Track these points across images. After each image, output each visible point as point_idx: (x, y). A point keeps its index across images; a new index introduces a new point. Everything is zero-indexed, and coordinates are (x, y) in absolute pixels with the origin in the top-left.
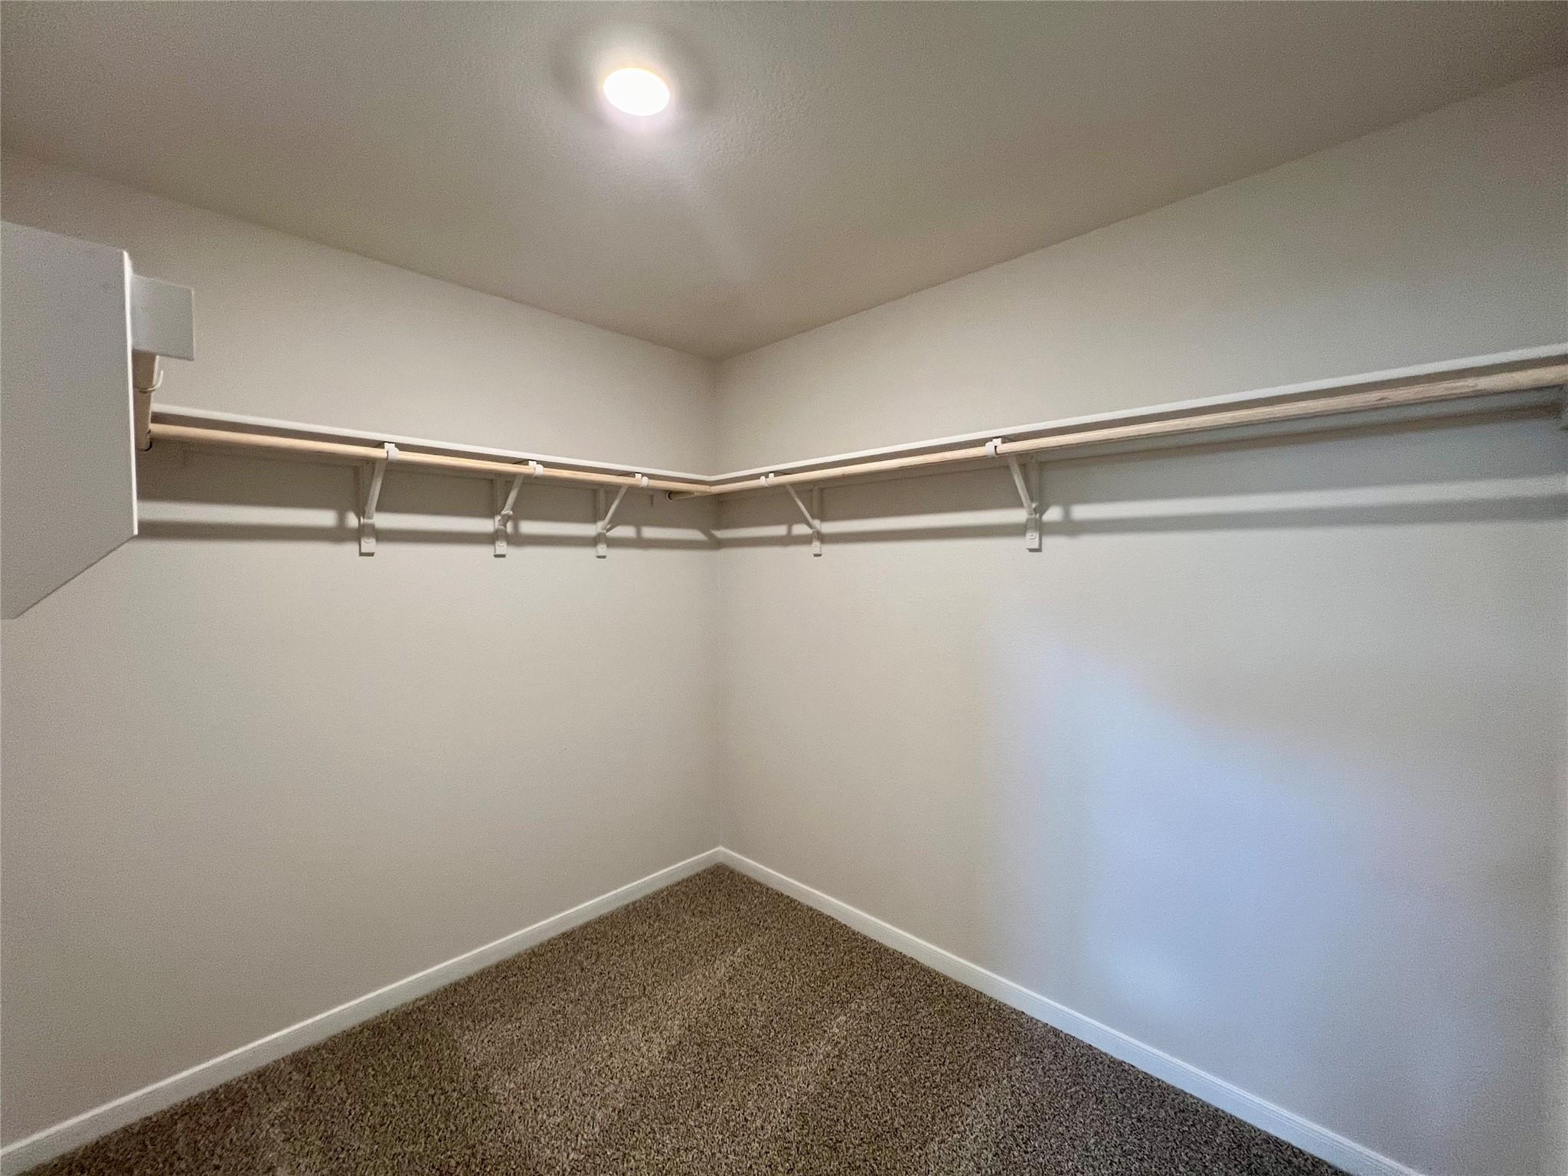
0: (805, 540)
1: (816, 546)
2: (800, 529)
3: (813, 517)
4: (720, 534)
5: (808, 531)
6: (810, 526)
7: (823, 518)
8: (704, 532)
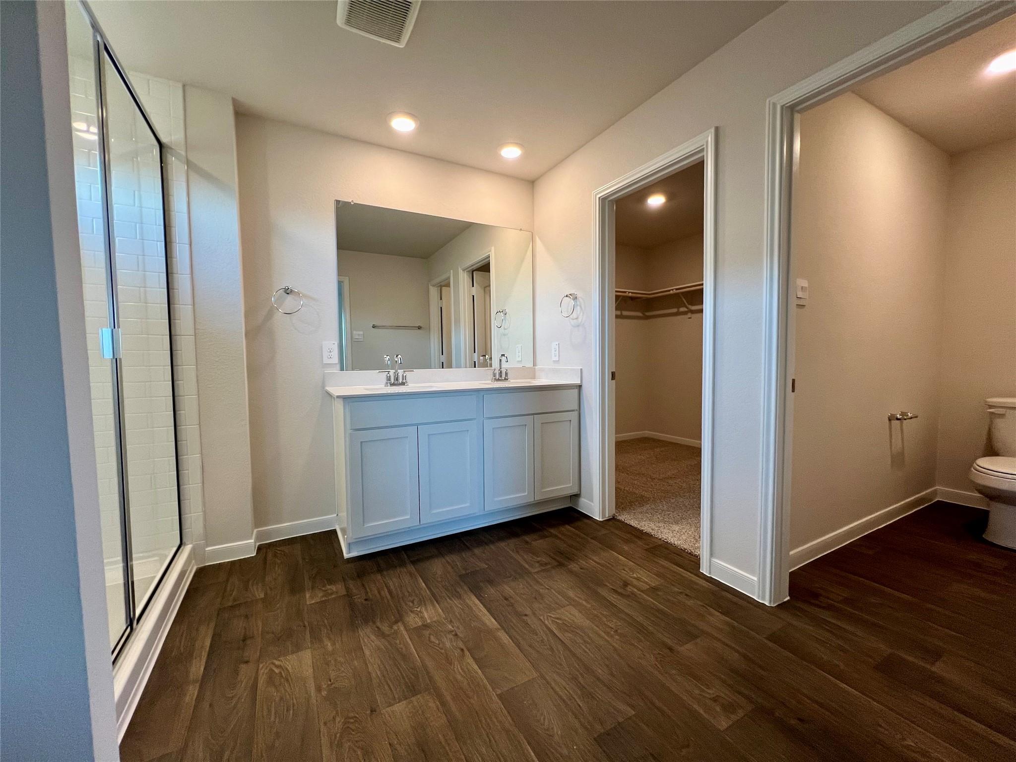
0: (685, 313)
1: (689, 315)
2: (682, 309)
3: (689, 305)
4: (647, 314)
5: (686, 310)
6: (688, 308)
7: (692, 304)
8: (643, 314)
